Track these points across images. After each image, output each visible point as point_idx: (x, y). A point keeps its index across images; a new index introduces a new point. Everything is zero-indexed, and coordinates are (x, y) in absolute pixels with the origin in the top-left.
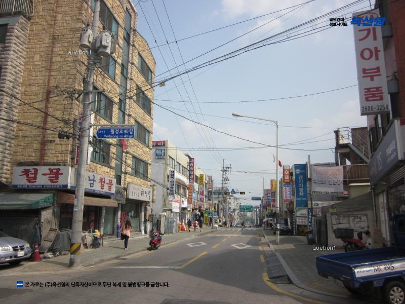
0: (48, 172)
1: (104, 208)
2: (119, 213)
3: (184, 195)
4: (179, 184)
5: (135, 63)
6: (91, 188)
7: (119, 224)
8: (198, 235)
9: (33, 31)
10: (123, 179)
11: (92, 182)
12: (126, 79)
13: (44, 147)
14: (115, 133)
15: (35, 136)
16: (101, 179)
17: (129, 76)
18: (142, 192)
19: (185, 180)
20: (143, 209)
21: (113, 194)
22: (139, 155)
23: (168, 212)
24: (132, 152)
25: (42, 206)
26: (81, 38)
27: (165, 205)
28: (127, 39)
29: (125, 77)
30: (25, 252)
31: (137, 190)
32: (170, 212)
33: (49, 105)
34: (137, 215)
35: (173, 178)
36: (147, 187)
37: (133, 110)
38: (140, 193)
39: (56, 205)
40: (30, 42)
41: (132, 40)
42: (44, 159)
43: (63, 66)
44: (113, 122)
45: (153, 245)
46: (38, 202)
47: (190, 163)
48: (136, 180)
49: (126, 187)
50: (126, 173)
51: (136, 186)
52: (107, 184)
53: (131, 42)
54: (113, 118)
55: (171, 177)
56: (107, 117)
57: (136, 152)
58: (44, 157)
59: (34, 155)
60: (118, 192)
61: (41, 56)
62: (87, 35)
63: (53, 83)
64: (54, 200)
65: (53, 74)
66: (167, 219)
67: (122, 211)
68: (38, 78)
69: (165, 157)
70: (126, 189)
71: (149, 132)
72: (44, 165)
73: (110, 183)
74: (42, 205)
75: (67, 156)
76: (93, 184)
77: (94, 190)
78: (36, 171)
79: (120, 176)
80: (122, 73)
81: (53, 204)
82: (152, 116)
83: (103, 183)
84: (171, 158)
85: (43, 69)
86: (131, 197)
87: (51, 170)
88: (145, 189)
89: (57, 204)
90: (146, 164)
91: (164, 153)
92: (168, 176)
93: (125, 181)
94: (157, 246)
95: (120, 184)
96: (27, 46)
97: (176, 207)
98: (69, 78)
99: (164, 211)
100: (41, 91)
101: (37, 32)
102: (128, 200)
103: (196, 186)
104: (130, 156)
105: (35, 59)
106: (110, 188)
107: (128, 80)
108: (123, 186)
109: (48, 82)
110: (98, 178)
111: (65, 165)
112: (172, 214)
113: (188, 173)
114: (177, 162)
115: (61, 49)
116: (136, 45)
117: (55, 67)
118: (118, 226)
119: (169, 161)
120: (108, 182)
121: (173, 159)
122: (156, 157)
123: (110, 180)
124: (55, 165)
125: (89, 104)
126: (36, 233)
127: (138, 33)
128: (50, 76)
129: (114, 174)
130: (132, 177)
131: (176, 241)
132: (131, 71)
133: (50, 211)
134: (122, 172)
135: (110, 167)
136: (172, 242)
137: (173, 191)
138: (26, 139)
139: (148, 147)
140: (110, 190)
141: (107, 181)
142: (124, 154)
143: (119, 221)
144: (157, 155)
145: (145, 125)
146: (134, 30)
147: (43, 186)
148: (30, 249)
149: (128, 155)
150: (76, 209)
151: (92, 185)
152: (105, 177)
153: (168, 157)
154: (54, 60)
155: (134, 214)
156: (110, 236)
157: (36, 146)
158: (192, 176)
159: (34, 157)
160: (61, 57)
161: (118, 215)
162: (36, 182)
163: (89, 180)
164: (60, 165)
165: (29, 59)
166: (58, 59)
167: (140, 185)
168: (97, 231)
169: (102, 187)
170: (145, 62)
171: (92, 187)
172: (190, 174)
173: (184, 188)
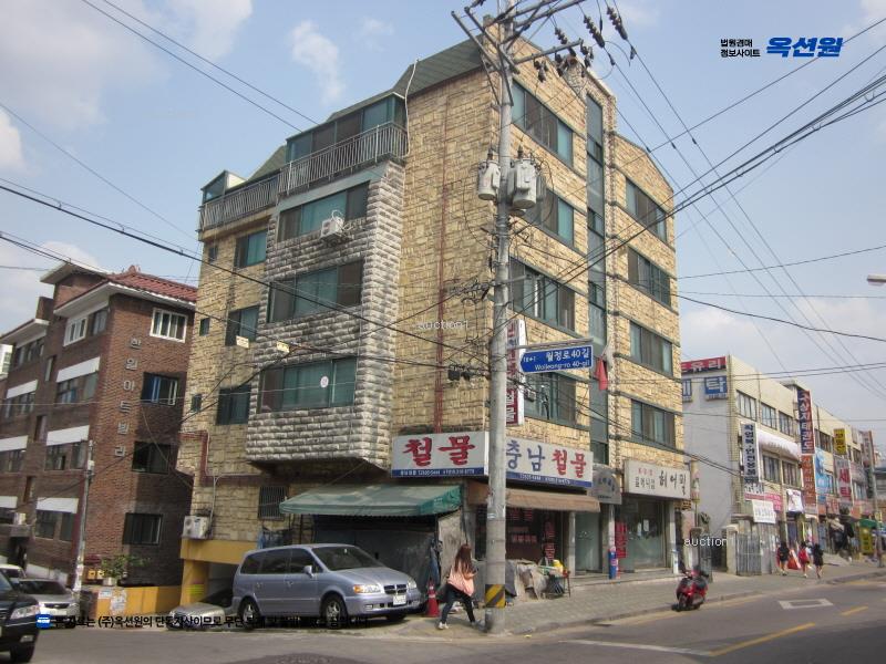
0: (450, 445)
1: (573, 515)
2: (611, 525)
3: (793, 483)
4: (775, 457)
5: (620, 201)
6: (536, 473)
7: (613, 548)
8: (829, 582)
9: (411, 183)
10: (612, 449)
11: (536, 460)
12: (604, 239)
13: (441, 395)
14: (554, 358)
15: (424, 377)
16: (557, 454)
17: (608, 230)
18: (661, 477)
19: (792, 446)
20: (672, 517)
21: (588, 484)
22: (648, 396)
23: (742, 523)
24: (629, 392)
25: (440, 511)
26: (478, 184)
27: (737, 506)
28: (597, 156)
29: (599, 235)
30: (408, 597)
31: (648, 473)
32: (748, 522)
33: (445, 316)
34: (658, 529)
35: (752, 442)
36: (675, 467)
37: (624, 301)
38: (658, 481)
39: (466, 508)
40: (407, 205)
41: (607, 155)
42: (441, 420)
43: (465, 238)
44: (577, 331)
45: (685, 598)
46: (430, 503)
47: (800, 403)
48: (643, 451)
49: (621, 467)
50: (618, 438)
51: (646, 466)
52: (572, 462)
53: (607, 161)
54: (577, 325)
55: (748, 441)
56: (563, 325)
57: (640, 391)
58: (441, 414)
59: (424, 412)
60: (601, 479)
61: (427, 228)
62: (488, 174)
63: (449, 274)
64: (462, 497)
65: (447, 256)
66: (742, 540)
67: (616, 520)
68: (424, 268)
69: (727, 395)
70: (620, 473)
71: (670, 343)
72: (443, 431)
73: (580, 460)
74: (439, 508)
75: (481, 412)
76: (539, 464)
77: (543, 477)
78: (429, 441)
79: (607, 446)
80: (591, 229)
81: (461, 506)
82: (674, 308)
83: (562, 462)
84: (744, 395)
85: (432, 250)
86: (633, 489)
87: (454, 440)
88: (670, 472)
89: (470, 505)
90: (669, 416)
91: (725, 385)
92: (740, 439)
93: (617, 454)
94: (695, 602)
95: (607, 463)
96: (402, 214)
97: (764, 512)
98: (476, 260)
99: (735, 521)
100: (431, 292)
101: (417, 184)
102: (626, 495)
103: (826, 459)
104: (626, 400)
105: (417, 235)
106: (579, 472)
107: (607, 239)
108: (613, 466)
109: (441, 274)
110: (549, 451)
111: (478, 430)
112: (754, 528)
113: (797, 429)
114: (763, 404)
115: (458, 207)
116: (618, 163)
117: (450, 243)
118: (609, 553)
119: (740, 404)
120: (575, 460)
121: (750, 397)
122: (707, 396)
123: (577, 455)
124: (461, 430)
125: (504, 306)
126: (431, 562)
127: (622, 138)
128: (443, 260)
129: (588, 441)
130: (635, 445)
131: (756, 593)
132: (613, 219)
133: (455, 520)
134: (608, 436)
135: (580, 428)
136: (745, 595)
137: (754, 472)
138: (411, 384)
139: (670, 376)
140: (581, 476)
141: (571, 456)
142: (610, 397)
143: (612, 542)
144: (708, 391)
145: (659, 329)
146: (612, 134)
147: (441, 471)
148: (418, 593)
149: (621, 398)
150: (490, 516)
151: (537, 467)
152: (567, 449)
153: (736, 394)
154: (448, 230)
155: (650, 526)
156: (593, 575)
157: (428, 395)
158: (808, 434)
159: (425, 419)
160: (460, 222)
161: (607, 530)
162: (429, 463)
163: (531, 457)
164: (469, 430)
165: (408, 235)
166: (455, 226)
167: (655, 463)
168: (557, 561)
169: (562, 469)
170: (645, 195)
171: (539, 470)
172: (803, 431)
173: (790, 466)
